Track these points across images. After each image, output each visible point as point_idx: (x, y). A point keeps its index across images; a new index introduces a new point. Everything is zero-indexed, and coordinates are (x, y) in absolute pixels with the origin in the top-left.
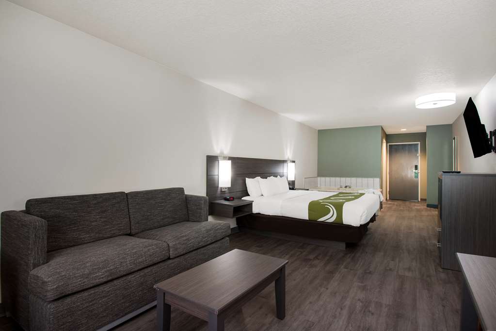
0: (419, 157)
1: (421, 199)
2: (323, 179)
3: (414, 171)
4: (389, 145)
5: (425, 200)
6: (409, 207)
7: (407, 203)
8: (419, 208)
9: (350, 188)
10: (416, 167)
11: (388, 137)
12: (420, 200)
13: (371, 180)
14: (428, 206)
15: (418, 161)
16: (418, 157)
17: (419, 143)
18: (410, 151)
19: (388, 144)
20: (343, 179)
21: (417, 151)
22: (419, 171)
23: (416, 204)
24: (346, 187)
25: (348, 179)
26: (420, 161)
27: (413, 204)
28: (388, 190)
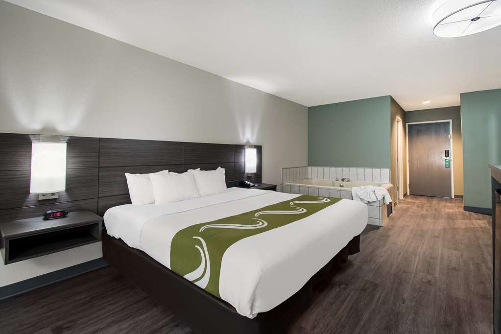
0: (451, 140)
1: (455, 196)
2: (315, 168)
3: (444, 158)
4: (409, 125)
5: (462, 197)
6: (436, 210)
7: (435, 202)
8: (451, 211)
9: (348, 181)
10: (447, 153)
11: (406, 116)
12: (453, 197)
13: (376, 171)
14: (466, 208)
15: (449, 145)
16: (449, 140)
17: (451, 121)
18: (437, 132)
19: (407, 124)
20: (340, 169)
21: (447, 131)
22: (452, 159)
23: (448, 204)
24: (343, 180)
25: (346, 170)
26: (454, 145)
27: (443, 203)
28: (408, 183)
